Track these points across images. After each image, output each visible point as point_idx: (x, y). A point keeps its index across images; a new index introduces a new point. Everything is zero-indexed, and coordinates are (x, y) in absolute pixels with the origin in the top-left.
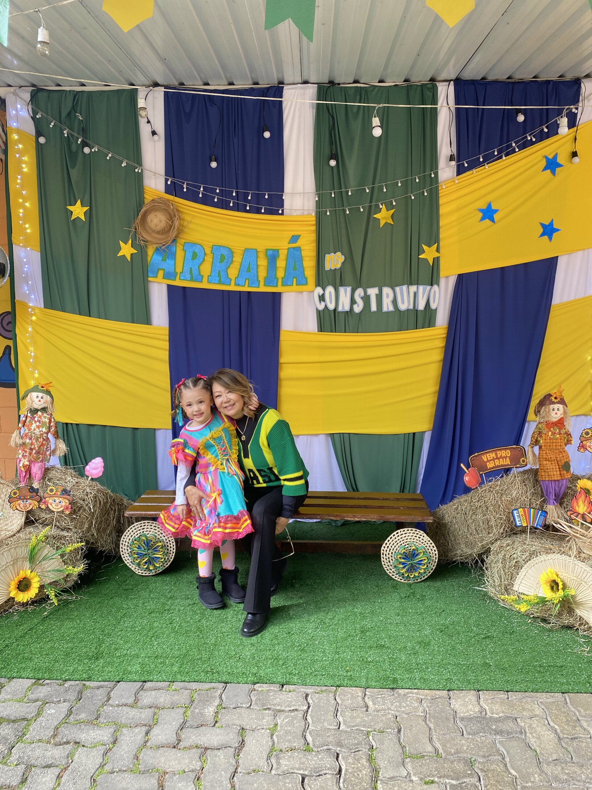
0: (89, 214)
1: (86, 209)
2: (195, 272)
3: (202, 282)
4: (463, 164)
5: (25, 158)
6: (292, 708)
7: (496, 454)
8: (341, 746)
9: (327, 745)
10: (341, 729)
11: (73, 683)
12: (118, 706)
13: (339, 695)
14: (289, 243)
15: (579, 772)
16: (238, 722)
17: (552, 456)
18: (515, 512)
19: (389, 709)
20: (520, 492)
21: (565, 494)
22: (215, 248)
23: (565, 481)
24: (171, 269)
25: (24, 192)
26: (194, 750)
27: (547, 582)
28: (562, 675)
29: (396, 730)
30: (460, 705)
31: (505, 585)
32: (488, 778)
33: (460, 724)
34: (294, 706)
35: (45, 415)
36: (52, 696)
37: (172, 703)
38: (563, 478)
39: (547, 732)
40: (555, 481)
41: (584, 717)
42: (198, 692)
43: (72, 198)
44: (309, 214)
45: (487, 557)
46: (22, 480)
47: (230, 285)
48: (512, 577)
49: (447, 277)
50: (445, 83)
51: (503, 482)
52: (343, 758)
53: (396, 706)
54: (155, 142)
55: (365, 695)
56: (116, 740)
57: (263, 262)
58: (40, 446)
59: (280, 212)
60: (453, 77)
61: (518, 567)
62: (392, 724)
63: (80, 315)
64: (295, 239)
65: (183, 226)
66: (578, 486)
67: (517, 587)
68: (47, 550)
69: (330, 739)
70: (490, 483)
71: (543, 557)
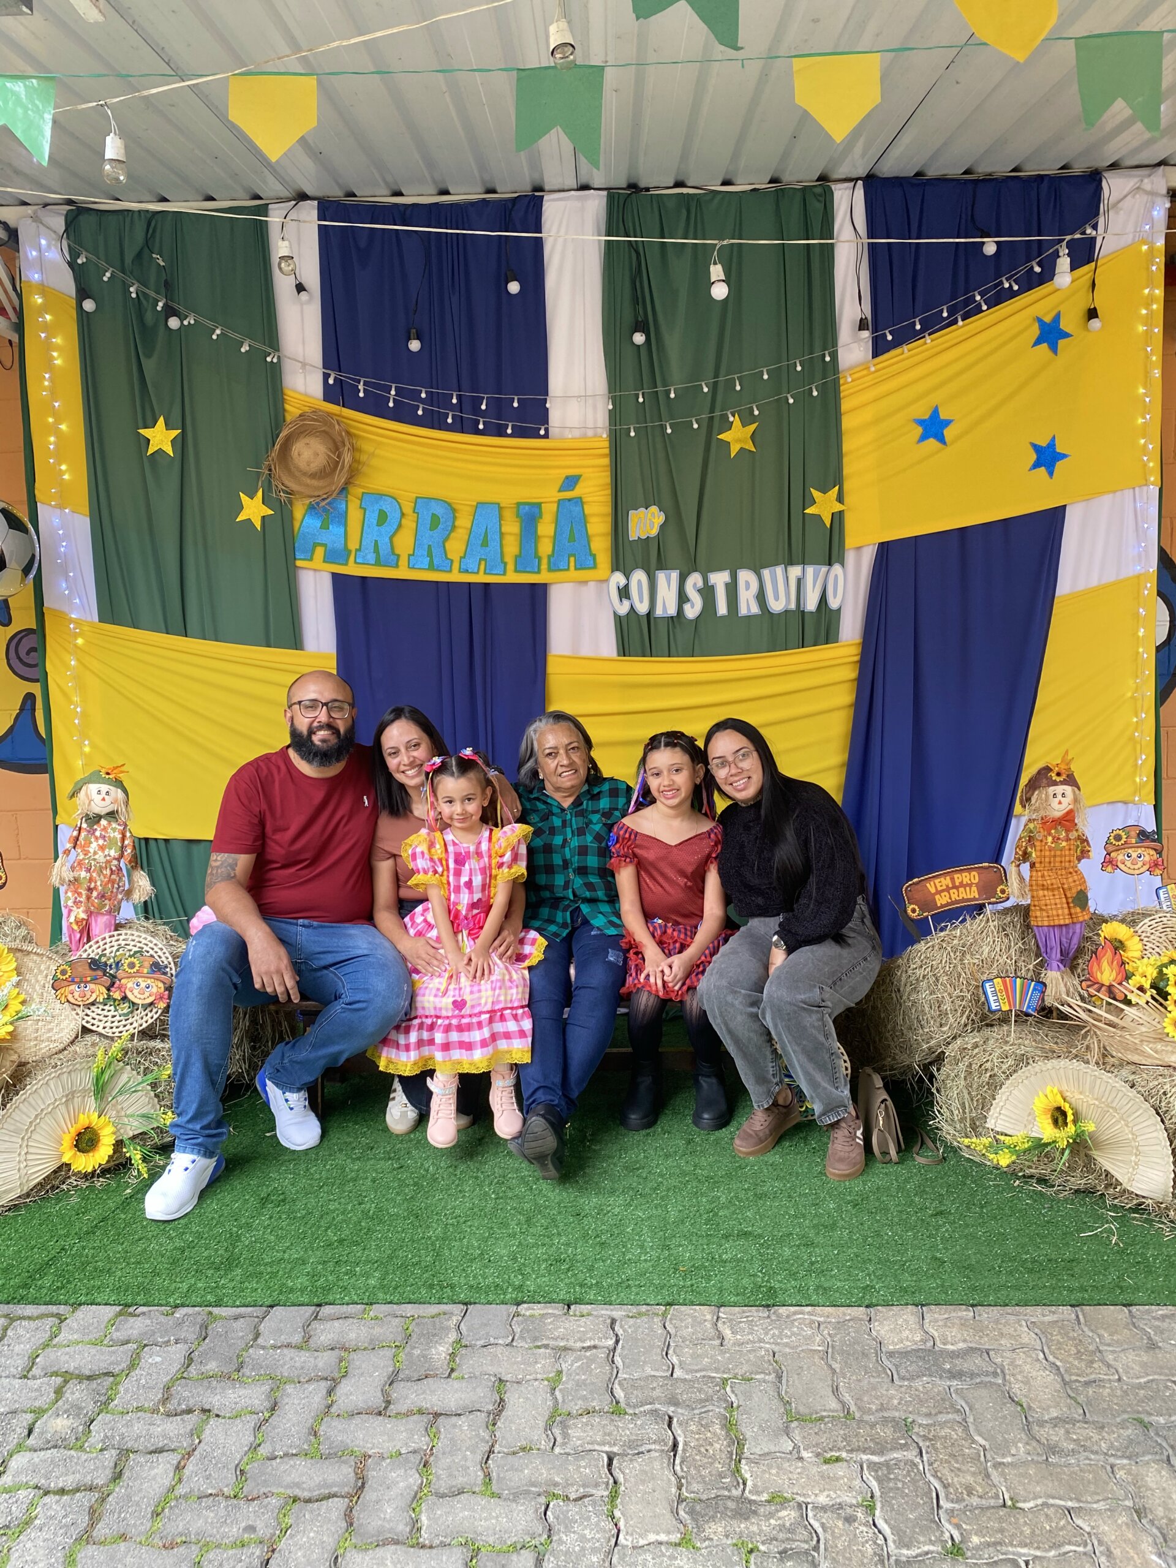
0: (181, 444)
1: (175, 433)
2: (384, 549)
3: (397, 566)
4: (885, 335)
5: (58, 340)
6: (588, 1344)
7: (952, 880)
8: (676, 1404)
9: (650, 1403)
10: (675, 1375)
11: (190, 1310)
12: (274, 1347)
13: (671, 1319)
14: (560, 491)
15: (1096, 1437)
16: (491, 1370)
17: (1054, 881)
18: (987, 985)
19: (761, 1341)
20: (998, 949)
21: (1080, 951)
22: (421, 502)
23: (1078, 926)
24: (339, 545)
25: (56, 404)
26: (416, 1417)
27: (1045, 1111)
28: (1072, 1276)
29: (773, 1375)
30: (887, 1331)
31: (972, 1120)
32: (936, 1450)
33: (886, 1362)
34: (590, 1339)
35: (114, 825)
36: (154, 1333)
37: (372, 1340)
38: (1075, 920)
39: (1041, 1372)
40: (1060, 926)
41: (1109, 1345)
42: (417, 1321)
43: (149, 414)
44: (595, 436)
45: (938, 1070)
46: (73, 947)
47: (450, 571)
48: (985, 1105)
49: (859, 548)
50: (846, 185)
51: (965, 931)
52: (680, 1424)
53: (773, 1336)
54: (302, 305)
55: (718, 1318)
56: (276, 1404)
57: (512, 527)
58: (107, 884)
59: (542, 432)
60: (862, 172)
61: (994, 1085)
62: (766, 1366)
63: (167, 633)
64: (571, 482)
65: (359, 462)
66: (1102, 935)
67: (993, 1121)
68: (127, 1076)
69: (656, 1393)
70: (942, 934)
71: (1040, 1065)
